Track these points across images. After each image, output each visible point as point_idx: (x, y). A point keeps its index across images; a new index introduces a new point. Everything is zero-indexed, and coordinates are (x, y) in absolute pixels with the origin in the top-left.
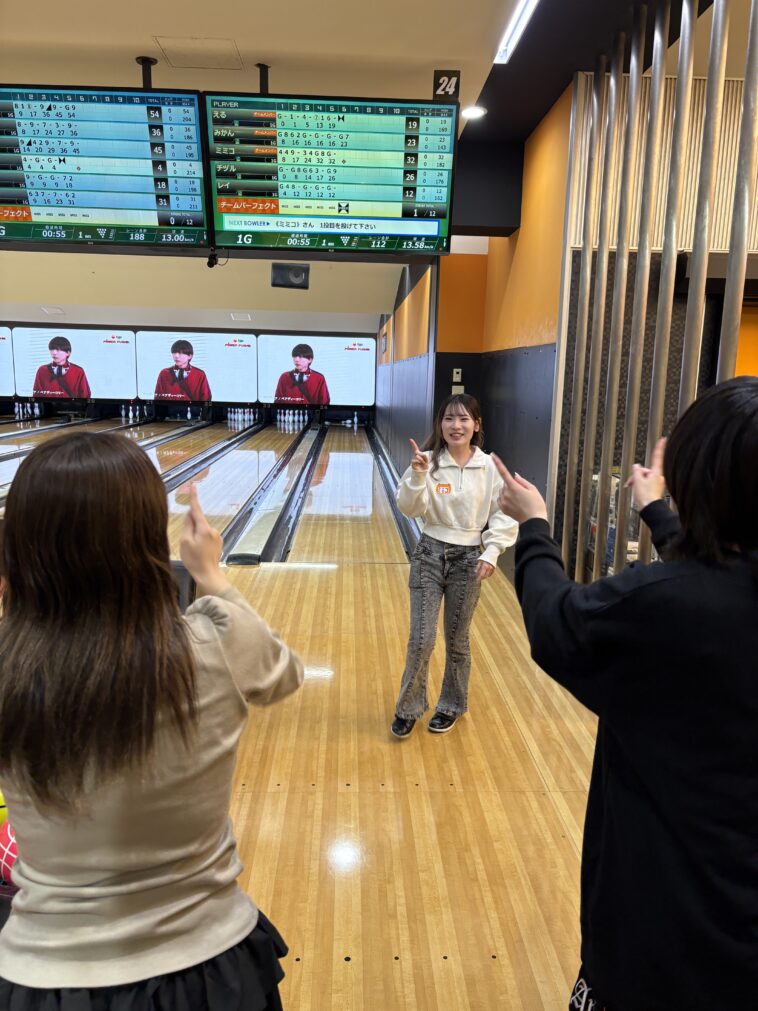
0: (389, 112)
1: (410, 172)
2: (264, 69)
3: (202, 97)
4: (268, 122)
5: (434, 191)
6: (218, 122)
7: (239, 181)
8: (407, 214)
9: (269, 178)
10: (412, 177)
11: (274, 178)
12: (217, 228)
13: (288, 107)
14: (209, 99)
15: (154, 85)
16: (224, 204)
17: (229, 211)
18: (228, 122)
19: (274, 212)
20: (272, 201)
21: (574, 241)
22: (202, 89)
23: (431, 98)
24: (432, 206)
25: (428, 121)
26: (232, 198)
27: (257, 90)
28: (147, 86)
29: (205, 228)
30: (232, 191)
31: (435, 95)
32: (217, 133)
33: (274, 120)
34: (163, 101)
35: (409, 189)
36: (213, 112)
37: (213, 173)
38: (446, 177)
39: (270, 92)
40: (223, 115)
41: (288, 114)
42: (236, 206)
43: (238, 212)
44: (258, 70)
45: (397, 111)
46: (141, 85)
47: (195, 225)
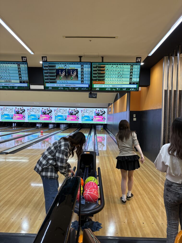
0: (128, 65)
1: (131, 76)
2: (103, 58)
3: (91, 63)
4: (104, 67)
5: (136, 79)
6: (94, 67)
8: (130, 84)
11: (104, 77)
12: (92, 87)
13: (108, 64)
14: (93, 63)
15: (82, 61)
16: (94, 82)
17: (95, 84)
18: (96, 67)
19: (104, 84)
22: (91, 62)
23: (136, 62)
24: (135, 82)
25: (135, 66)
26: (96, 81)
27: (101, 61)
28: (80, 62)
30: (96, 80)
31: (136, 61)
32: (94, 69)
33: (105, 67)
34: (84, 64)
35: (131, 79)
36: (93, 66)
37: (92, 77)
38: (138, 76)
39: (104, 62)
40: (95, 66)
41: (108, 65)
42: (96, 83)
43: (97, 84)
44: (102, 58)
45: (129, 65)
46: (79, 61)
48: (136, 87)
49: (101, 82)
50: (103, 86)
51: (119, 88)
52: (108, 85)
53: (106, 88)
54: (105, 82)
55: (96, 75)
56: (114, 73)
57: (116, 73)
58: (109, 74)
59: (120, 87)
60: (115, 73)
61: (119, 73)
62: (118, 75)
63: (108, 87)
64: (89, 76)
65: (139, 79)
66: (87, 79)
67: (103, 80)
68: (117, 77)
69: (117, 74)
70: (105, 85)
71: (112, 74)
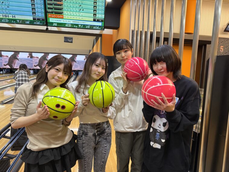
1: (95, 10)
7: (54, 10)
8: (94, 20)
9: (61, 10)
10: (95, 12)
16: (50, 15)
17: (51, 17)
19: (62, 18)
20: (62, 16)
21: (132, 28)
24: (100, 19)
26: (52, 14)
29: (45, 21)
42: (53, 16)
43: (53, 17)
47: (42, 20)
48: (101, 25)
49: (58, 15)
50: (62, 21)
51: (81, 25)
52: (68, 20)
53: (66, 24)
54: (64, 16)
55: (52, 7)
56: (73, 5)
57: (77, 5)
58: (68, 6)
59: (83, 24)
60: (75, 6)
61: (80, 6)
62: (79, 9)
63: (68, 22)
64: (43, 6)
65: (104, 15)
66: (39, 10)
67: (61, 14)
68: (78, 11)
69: (78, 7)
70: (64, 20)
71: (72, 6)
